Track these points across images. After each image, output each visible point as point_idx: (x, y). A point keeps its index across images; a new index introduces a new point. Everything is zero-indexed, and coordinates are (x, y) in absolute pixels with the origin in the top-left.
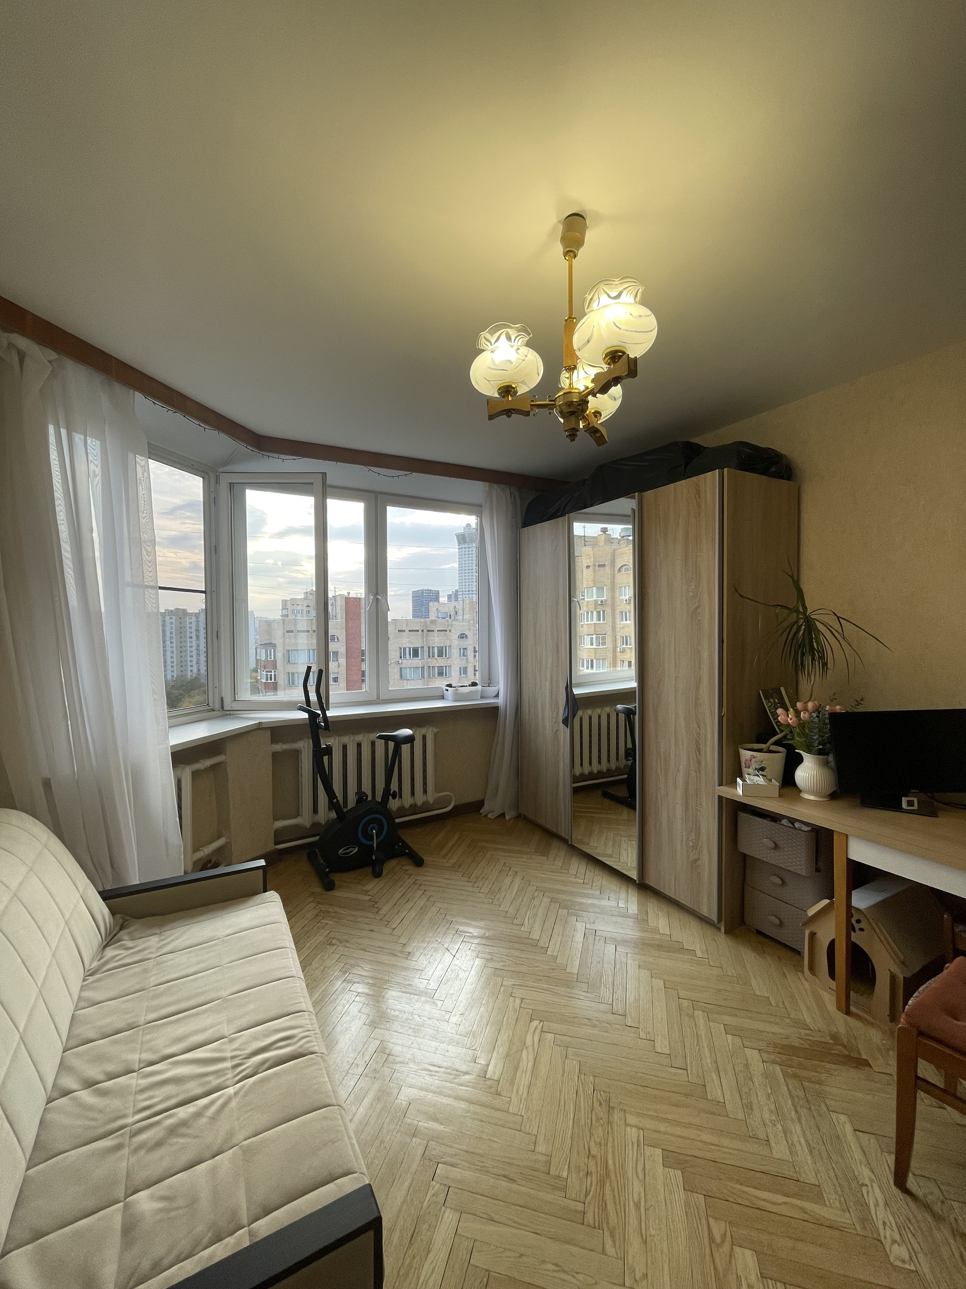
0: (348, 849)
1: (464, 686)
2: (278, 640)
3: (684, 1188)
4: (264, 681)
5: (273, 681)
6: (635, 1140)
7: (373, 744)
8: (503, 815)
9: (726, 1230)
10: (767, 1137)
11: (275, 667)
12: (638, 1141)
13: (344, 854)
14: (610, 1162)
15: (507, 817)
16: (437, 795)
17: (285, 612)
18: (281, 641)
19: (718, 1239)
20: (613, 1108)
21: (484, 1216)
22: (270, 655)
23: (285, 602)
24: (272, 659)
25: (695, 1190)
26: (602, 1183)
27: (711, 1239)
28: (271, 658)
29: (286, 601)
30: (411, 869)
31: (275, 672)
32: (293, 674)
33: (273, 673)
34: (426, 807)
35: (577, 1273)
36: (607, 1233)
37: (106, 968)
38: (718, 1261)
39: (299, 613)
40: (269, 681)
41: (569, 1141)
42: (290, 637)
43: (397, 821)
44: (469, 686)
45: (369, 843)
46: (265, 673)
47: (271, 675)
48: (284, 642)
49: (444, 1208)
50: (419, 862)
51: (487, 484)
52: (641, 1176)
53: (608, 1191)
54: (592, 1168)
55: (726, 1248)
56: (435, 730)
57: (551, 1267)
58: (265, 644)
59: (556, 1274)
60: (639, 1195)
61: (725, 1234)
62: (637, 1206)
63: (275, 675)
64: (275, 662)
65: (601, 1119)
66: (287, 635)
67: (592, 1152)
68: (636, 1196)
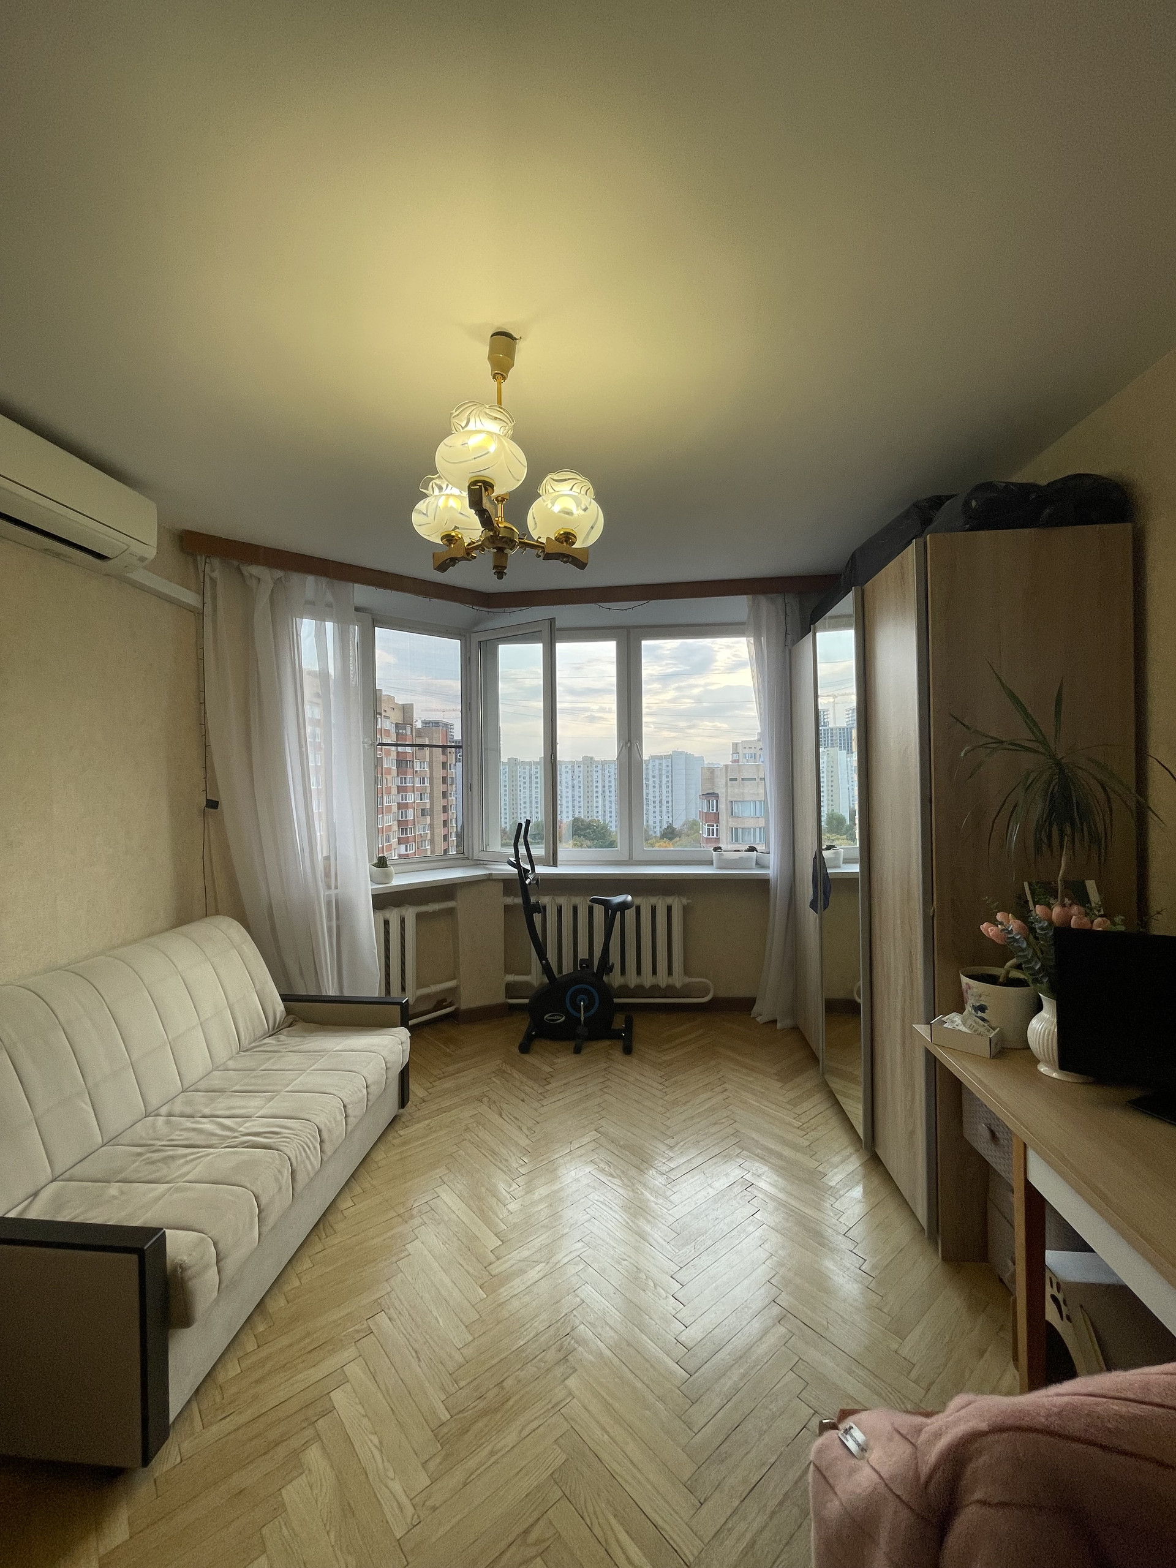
0: (553, 1016)
1: (739, 851)
2: (721, 791)
3: (553, 1473)
4: (705, 836)
5: (715, 836)
6: (554, 1402)
7: (591, 909)
8: (775, 1022)
9: (548, 1539)
10: (705, 1500)
11: (717, 821)
12: (557, 1404)
13: (549, 1020)
14: (511, 1403)
15: (779, 1026)
16: (687, 980)
17: (736, 757)
18: (724, 790)
19: (533, 1537)
20: (567, 1361)
21: (372, 1370)
22: (713, 807)
23: (735, 745)
24: (715, 811)
25: (560, 1484)
26: (484, 1413)
27: (526, 1532)
28: (713, 810)
29: (737, 744)
30: (618, 1054)
31: (717, 826)
32: (736, 829)
33: (715, 828)
34: (670, 991)
35: (389, 1461)
36: (443, 1453)
37: (255, 1050)
38: (508, 1555)
39: (751, 757)
40: (711, 836)
41: (496, 1360)
42: (732, 786)
43: (616, 1000)
44: (746, 851)
45: (578, 1015)
46: (707, 827)
47: (713, 829)
48: (727, 792)
49: (353, 1344)
50: (628, 1050)
51: (750, 597)
52: (525, 1433)
53: (480, 1424)
54: (490, 1395)
55: (533, 1551)
56: (685, 901)
57: (376, 1440)
58: (708, 794)
59: (373, 1449)
60: (505, 1446)
61: (544, 1541)
62: (492, 1453)
63: (717, 829)
64: (717, 815)
65: (545, 1362)
66: (729, 783)
67: (505, 1384)
68: (500, 1445)
